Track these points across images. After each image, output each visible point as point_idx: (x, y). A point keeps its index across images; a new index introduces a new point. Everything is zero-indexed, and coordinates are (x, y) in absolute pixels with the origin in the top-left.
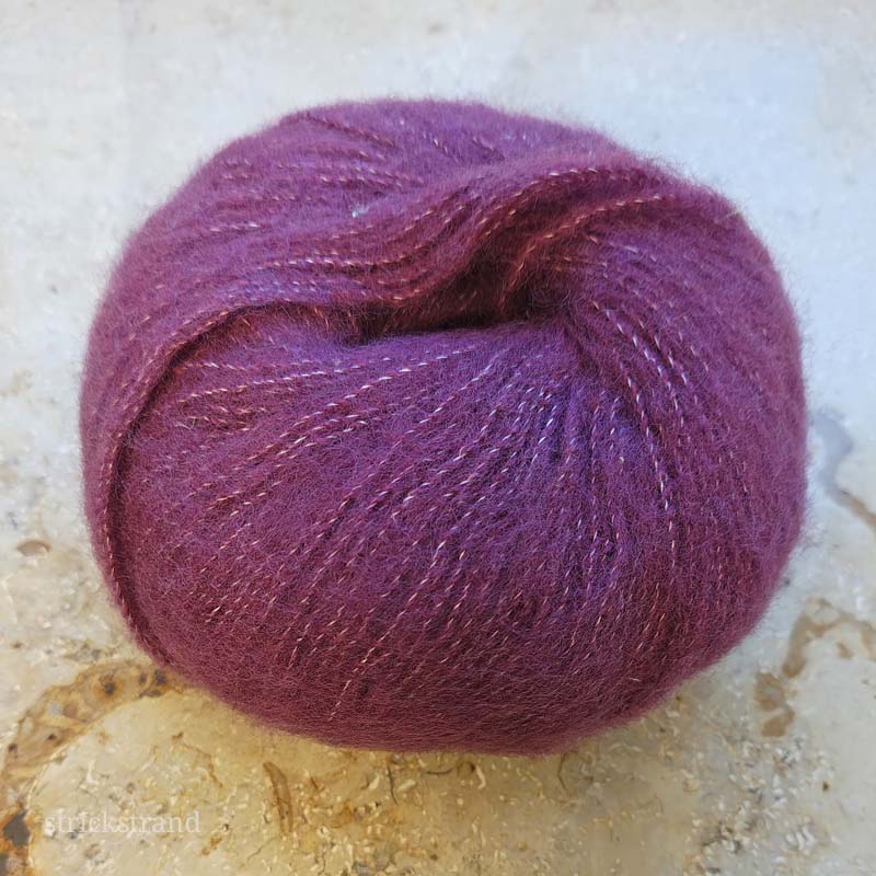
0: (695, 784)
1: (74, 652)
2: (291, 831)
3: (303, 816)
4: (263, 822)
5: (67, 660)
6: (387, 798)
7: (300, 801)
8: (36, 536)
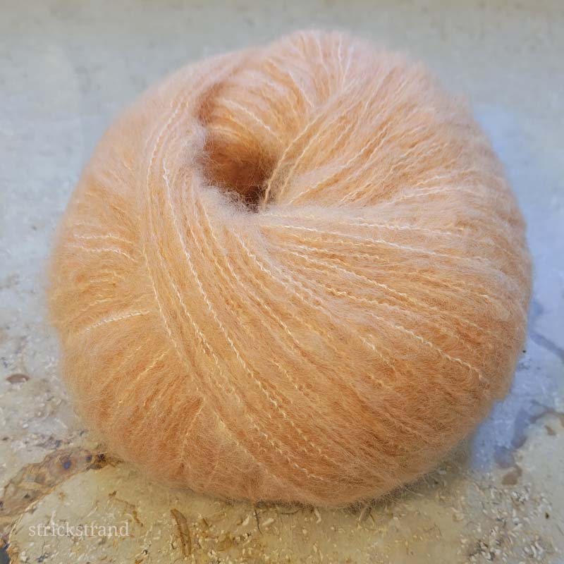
0: (460, 516)
1: (43, 442)
2: (190, 554)
3: (198, 544)
4: (171, 548)
5: (38, 448)
6: (255, 530)
7: (196, 534)
8: (19, 371)
